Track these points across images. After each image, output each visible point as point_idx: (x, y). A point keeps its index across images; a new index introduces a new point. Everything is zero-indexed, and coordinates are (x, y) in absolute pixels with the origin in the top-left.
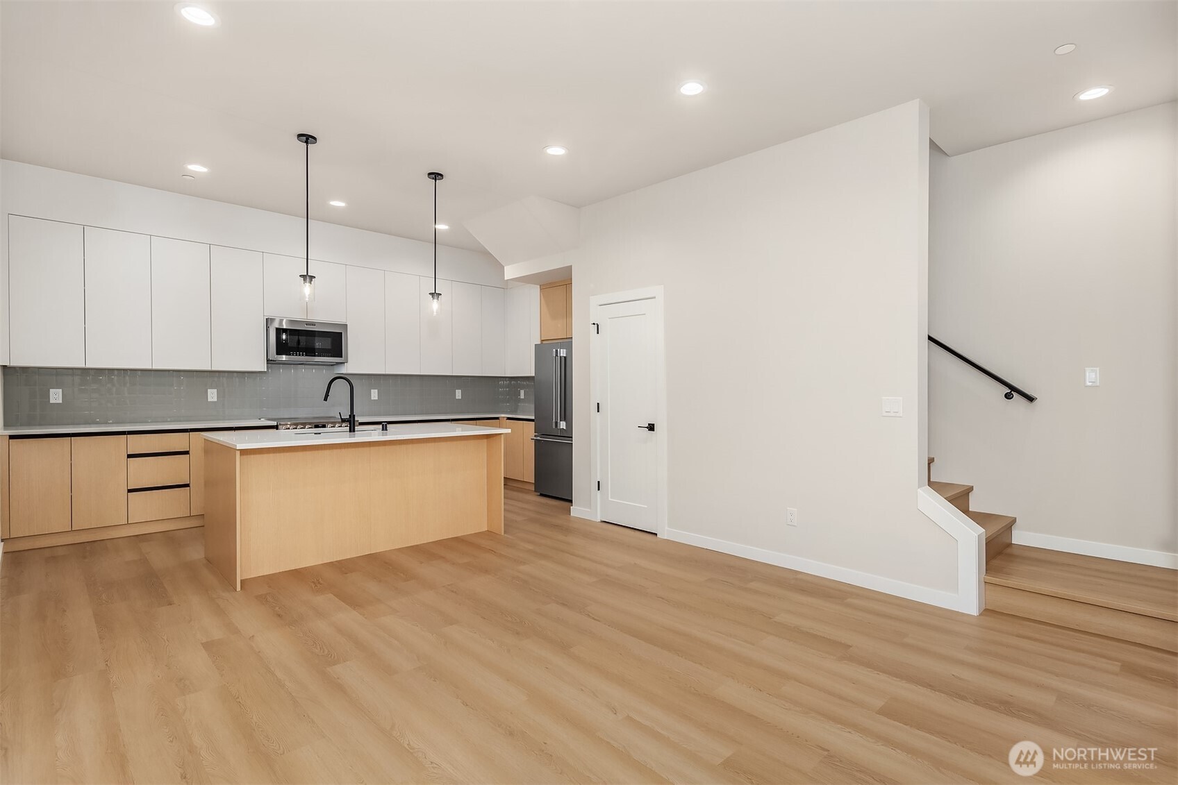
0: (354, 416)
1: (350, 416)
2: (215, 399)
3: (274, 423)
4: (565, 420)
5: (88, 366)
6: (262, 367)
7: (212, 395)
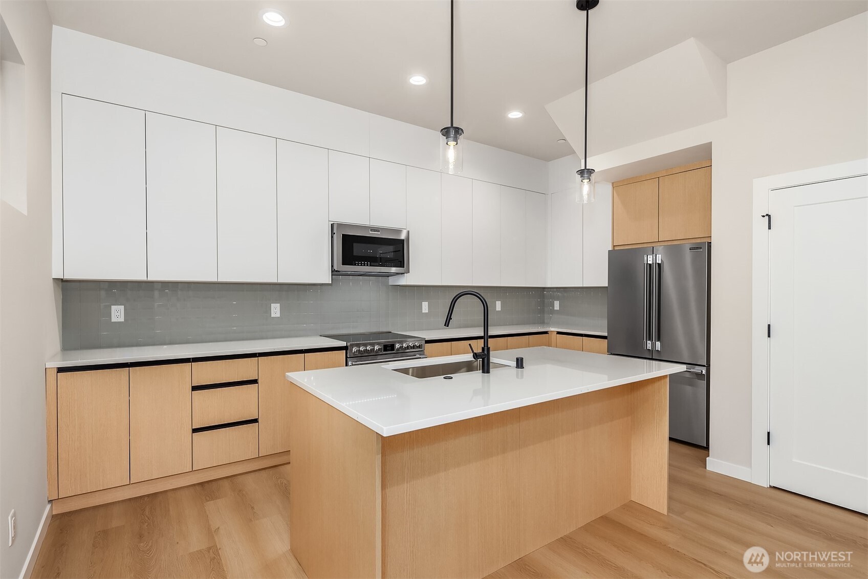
0: (488, 349)
1: (483, 349)
2: (278, 315)
3: (344, 344)
4: (659, 340)
5: (150, 279)
6: (326, 278)
7: (276, 310)
